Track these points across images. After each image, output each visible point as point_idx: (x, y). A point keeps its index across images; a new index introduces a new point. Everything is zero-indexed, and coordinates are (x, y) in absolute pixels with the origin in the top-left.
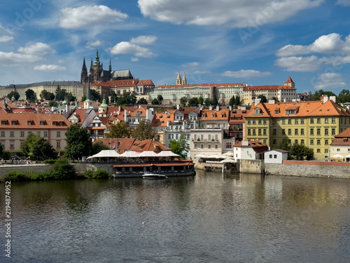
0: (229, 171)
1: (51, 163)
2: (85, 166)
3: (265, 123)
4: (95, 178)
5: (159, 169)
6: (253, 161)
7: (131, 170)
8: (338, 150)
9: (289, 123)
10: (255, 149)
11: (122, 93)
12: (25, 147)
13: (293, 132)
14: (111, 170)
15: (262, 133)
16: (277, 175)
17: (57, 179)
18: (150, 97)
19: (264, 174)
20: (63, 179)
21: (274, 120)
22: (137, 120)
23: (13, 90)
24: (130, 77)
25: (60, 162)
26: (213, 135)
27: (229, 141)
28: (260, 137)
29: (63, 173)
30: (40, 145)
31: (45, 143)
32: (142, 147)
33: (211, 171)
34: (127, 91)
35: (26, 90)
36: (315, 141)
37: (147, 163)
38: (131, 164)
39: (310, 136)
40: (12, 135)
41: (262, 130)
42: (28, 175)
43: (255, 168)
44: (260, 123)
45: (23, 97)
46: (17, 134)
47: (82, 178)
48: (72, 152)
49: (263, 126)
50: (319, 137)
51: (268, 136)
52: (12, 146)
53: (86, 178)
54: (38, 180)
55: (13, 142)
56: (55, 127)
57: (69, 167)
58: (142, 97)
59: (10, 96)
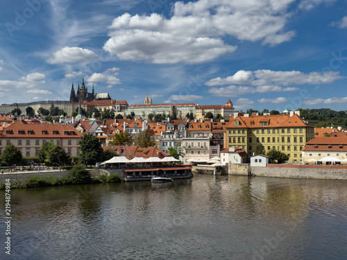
0: (220, 173)
1: (68, 169)
2: (99, 172)
3: (243, 132)
4: (109, 182)
5: (165, 173)
6: (240, 165)
7: (140, 174)
8: (310, 155)
9: (263, 133)
10: (240, 154)
11: (103, 110)
12: (41, 154)
13: (266, 140)
14: (122, 174)
15: (241, 141)
16: (262, 177)
17: (74, 184)
18: (125, 113)
19: (250, 175)
20: (80, 184)
21: (250, 130)
22: (134, 131)
23: (16, 107)
24: (109, 98)
25: (77, 168)
26: (202, 143)
27: (214, 147)
28: (239, 144)
29: (80, 178)
30: (56, 153)
31: (61, 150)
32: (147, 153)
33: (203, 173)
34: (107, 108)
35: (26, 107)
36: (286, 148)
37: (153, 167)
38: (140, 168)
39: (281, 144)
40: (28, 143)
41: (241, 138)
42: (47, 181)
43: (243, 170)
44: (239, 132)
45: (24, 113)
46: (33, 142)
47: (97, 182)
48: (86, 158)
49: (242, 135)
50: (289, 144)
51: (246, 144)
52: (28, 153)
53: (101, 182)
54: (56, 185)
55: (29, 149)
56: (68, 136)
57: (85, 173)
58: (118, 113)
59: (13, 113)
